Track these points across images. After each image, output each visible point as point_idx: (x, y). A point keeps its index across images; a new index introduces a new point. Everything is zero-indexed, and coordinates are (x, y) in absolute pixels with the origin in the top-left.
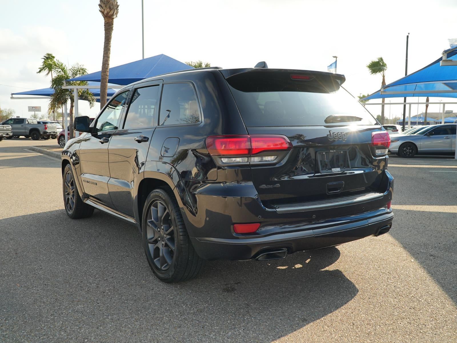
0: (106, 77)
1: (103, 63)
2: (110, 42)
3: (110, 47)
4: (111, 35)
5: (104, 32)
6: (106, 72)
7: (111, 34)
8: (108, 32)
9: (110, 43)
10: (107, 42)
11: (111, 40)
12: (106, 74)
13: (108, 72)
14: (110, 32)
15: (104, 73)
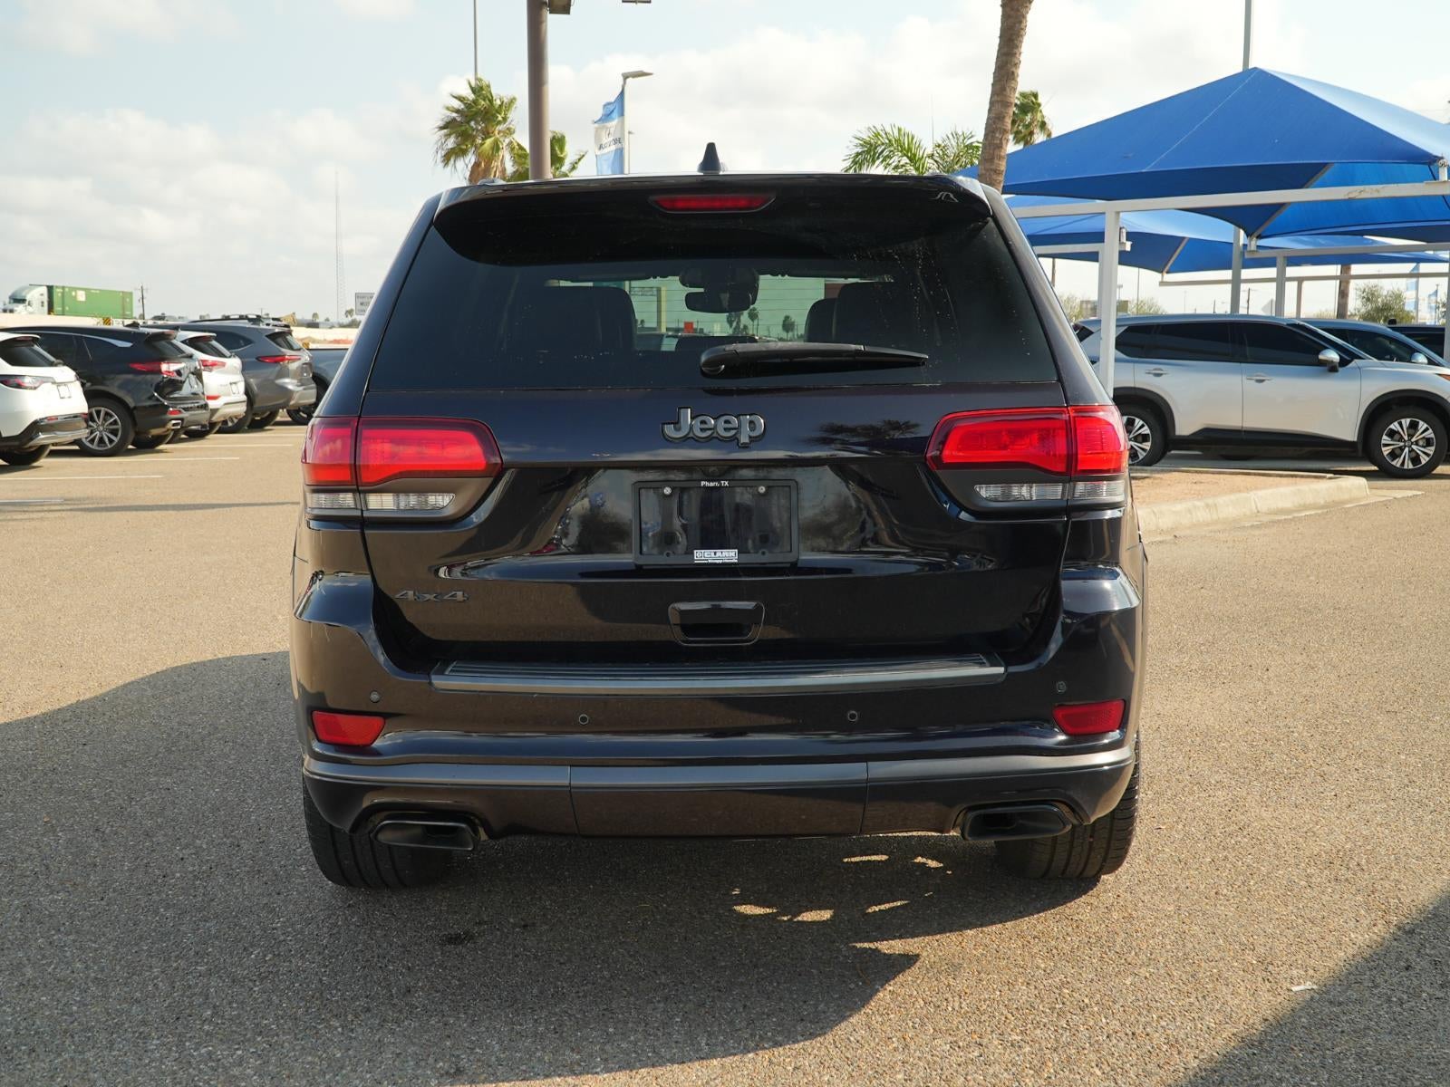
0: (994, 177)
1: (986, 129)
2: (1017, 47)
3: (1016, 65)
4: (1021, 22)
5: (1001, 14)
6: (996, 161)
7: (1024, 17)
8: (1012, 13)
9: (1016, 51)
10: (1005, 50)
11: (1021, 42)
12: (993, 167)
13: (1000, 158)
14: (1018, 10)
15: (988, 166)
